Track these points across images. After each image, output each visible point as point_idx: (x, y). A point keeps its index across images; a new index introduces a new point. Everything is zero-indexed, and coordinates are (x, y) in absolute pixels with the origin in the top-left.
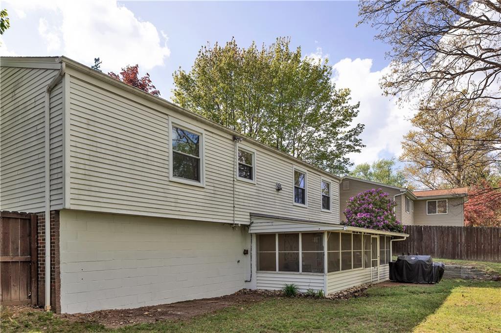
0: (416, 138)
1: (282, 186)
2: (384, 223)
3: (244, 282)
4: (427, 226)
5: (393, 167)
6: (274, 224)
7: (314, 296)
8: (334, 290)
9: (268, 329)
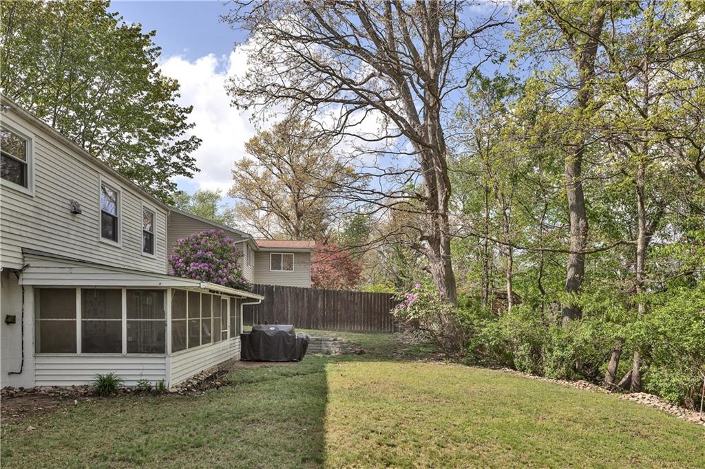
0: (252, 169)
1: (81, 208)
2: (228, 279)
3: (7, 375)
4: (279, 286)
5: (219, 203)
6: (74, 271)
7: (149, 391)
8: (181, 379)
9: (113, 460)
